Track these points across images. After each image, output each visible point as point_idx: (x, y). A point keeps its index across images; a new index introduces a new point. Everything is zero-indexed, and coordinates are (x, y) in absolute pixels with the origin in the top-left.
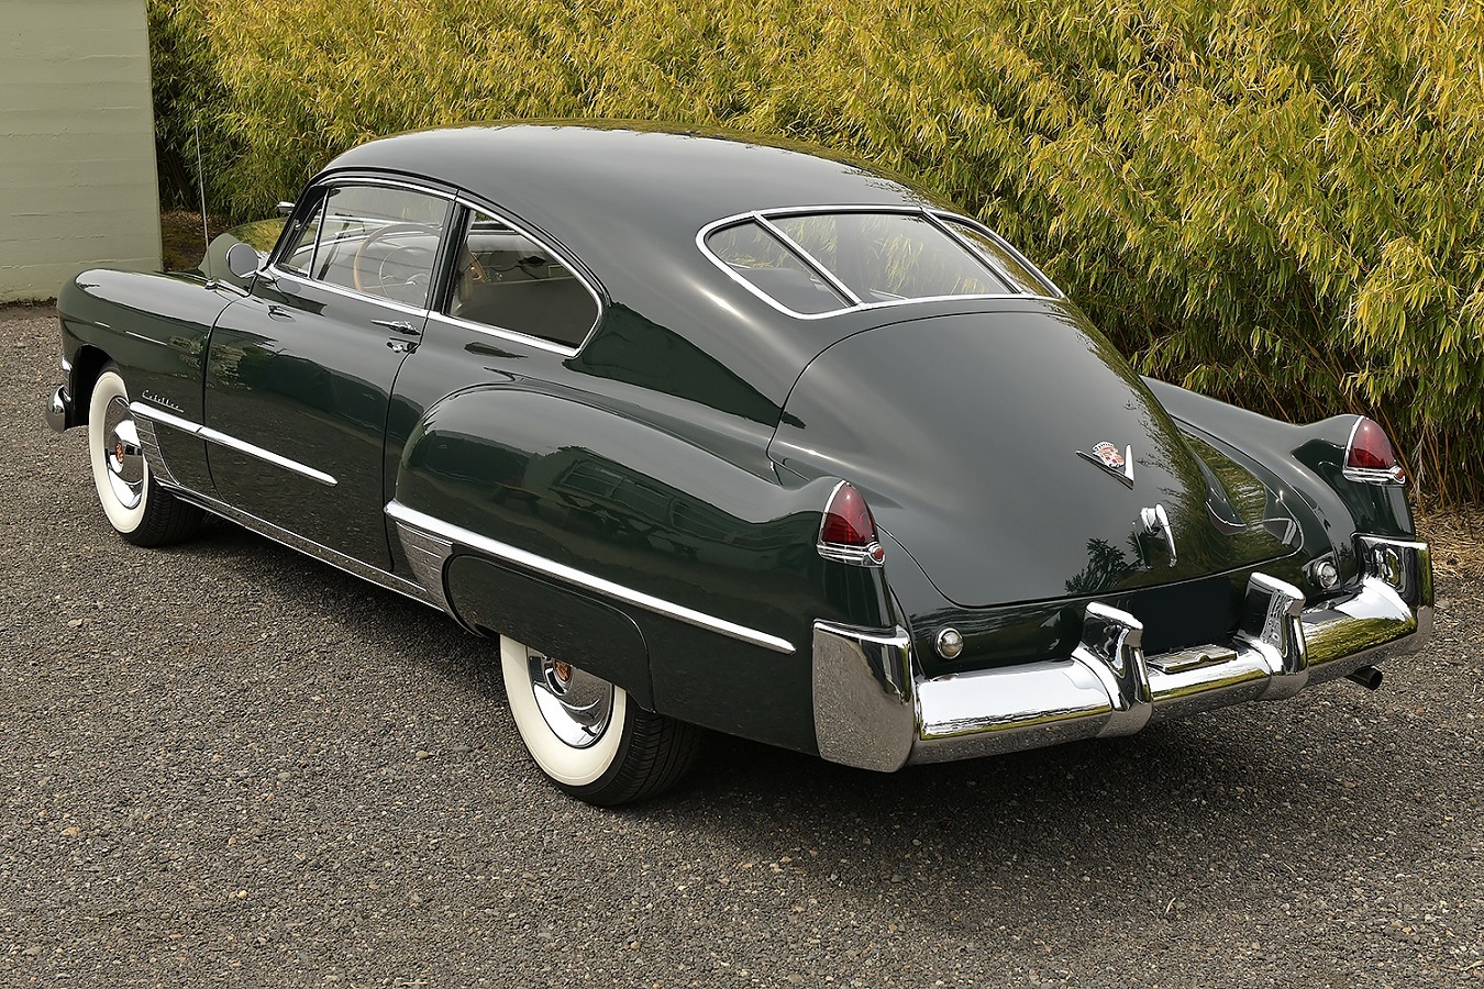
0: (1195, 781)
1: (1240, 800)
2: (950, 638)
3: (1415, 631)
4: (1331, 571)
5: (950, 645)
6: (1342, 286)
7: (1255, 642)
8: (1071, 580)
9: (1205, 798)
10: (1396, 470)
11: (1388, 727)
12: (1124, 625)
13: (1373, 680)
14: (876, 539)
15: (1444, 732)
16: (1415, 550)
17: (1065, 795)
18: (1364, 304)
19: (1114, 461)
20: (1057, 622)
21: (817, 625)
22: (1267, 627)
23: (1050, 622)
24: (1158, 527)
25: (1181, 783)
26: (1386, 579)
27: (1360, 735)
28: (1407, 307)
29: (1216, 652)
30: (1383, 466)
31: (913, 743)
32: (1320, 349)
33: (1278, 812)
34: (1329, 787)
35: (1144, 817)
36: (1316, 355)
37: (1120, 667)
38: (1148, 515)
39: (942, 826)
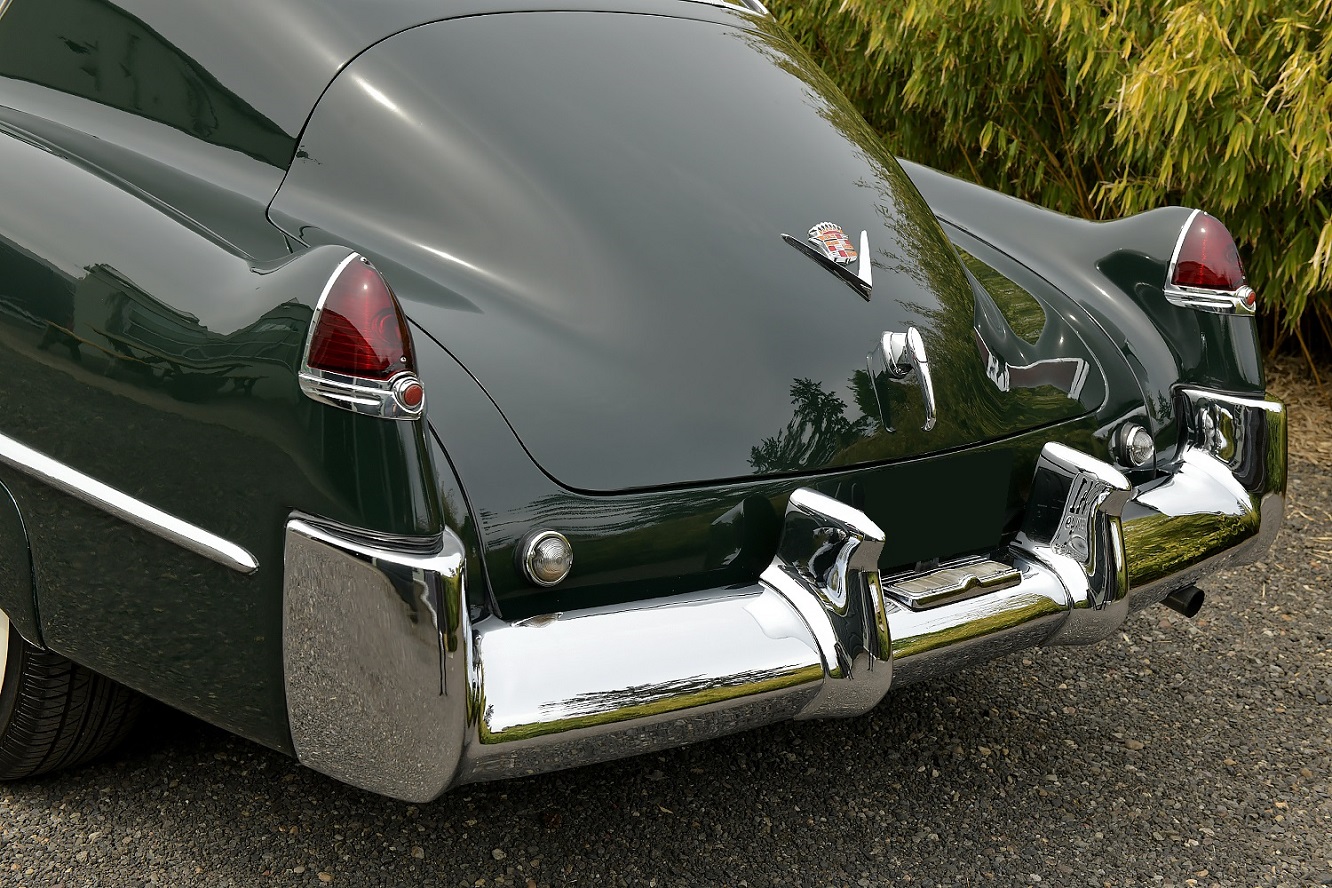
0: (921, 736)
1: (986, 771)
2: (551, 552)
3: (1256, 531)
4: (1146, 441)
5: (547, 561)
6: (1107, 67)
7: (1042, 551)
8: (761, 446)
9: (937, 765)
10: (1244, 292)
11: (1168, 648)
12: (851, 531)
13: (1190, 602)
14: (411, 366)
15: (1240, 657)
16: (1260, 412)
17: (735, 760)
18: (1139, 88)
19: (842, 253)
20: (739, 519)
21: (294, 525)
22: (1063, 529)
23: (727, 517)
24: (907, 364)
25: (902, 740)
26: (1214, 451)
27: (1133, 660)
28: (1192, 94)
29: (989, 570)
30: (1225, 284)
31: (465, 748)
32: (1060, 156)
33: (1043, 793)
34: (1107, 748)
35: (852, 803)
36: (1055, 163)
37: (841, 603)
38: (893, 344)
39: (542, 820)
